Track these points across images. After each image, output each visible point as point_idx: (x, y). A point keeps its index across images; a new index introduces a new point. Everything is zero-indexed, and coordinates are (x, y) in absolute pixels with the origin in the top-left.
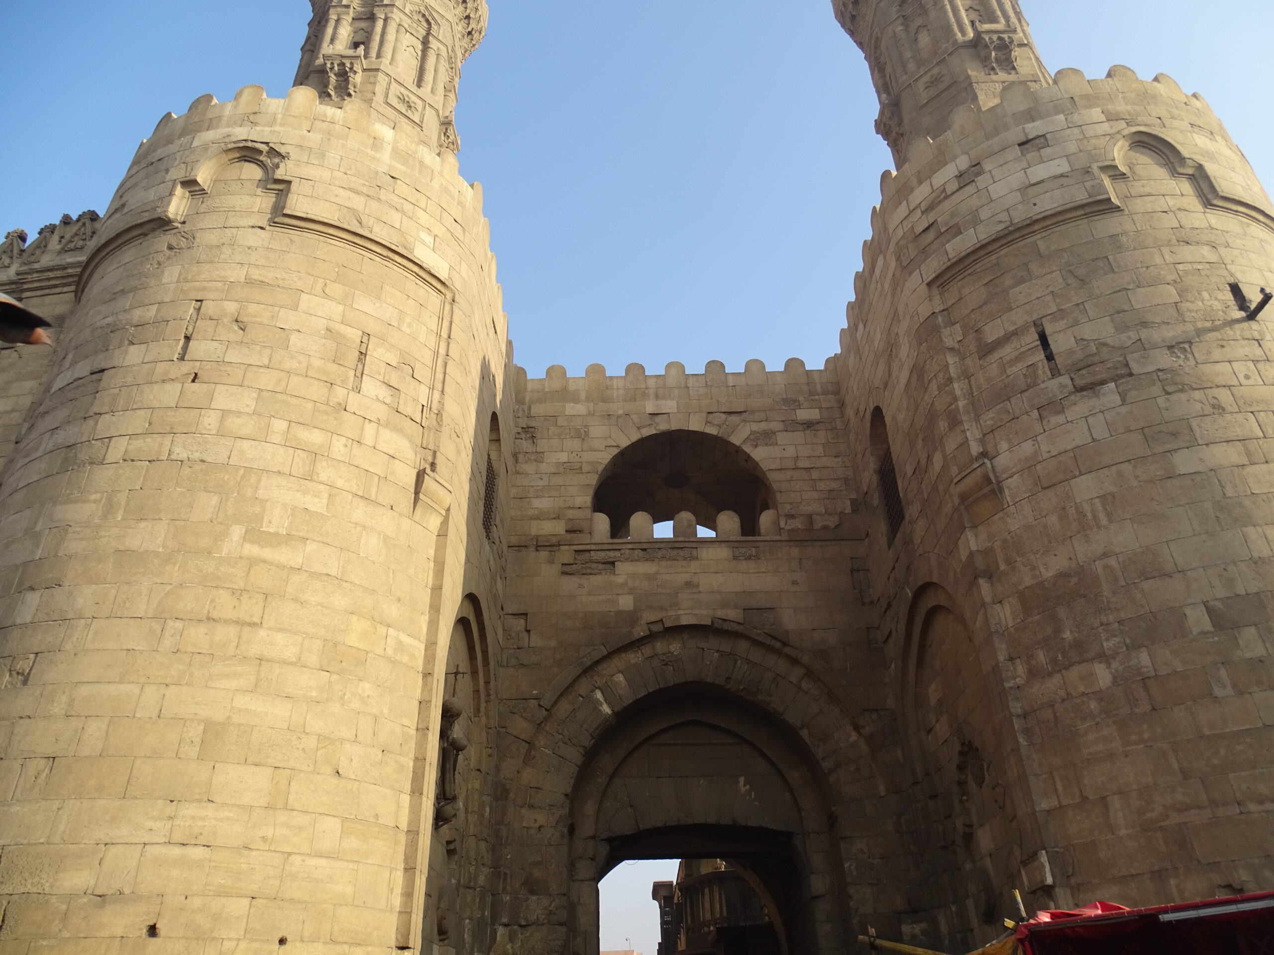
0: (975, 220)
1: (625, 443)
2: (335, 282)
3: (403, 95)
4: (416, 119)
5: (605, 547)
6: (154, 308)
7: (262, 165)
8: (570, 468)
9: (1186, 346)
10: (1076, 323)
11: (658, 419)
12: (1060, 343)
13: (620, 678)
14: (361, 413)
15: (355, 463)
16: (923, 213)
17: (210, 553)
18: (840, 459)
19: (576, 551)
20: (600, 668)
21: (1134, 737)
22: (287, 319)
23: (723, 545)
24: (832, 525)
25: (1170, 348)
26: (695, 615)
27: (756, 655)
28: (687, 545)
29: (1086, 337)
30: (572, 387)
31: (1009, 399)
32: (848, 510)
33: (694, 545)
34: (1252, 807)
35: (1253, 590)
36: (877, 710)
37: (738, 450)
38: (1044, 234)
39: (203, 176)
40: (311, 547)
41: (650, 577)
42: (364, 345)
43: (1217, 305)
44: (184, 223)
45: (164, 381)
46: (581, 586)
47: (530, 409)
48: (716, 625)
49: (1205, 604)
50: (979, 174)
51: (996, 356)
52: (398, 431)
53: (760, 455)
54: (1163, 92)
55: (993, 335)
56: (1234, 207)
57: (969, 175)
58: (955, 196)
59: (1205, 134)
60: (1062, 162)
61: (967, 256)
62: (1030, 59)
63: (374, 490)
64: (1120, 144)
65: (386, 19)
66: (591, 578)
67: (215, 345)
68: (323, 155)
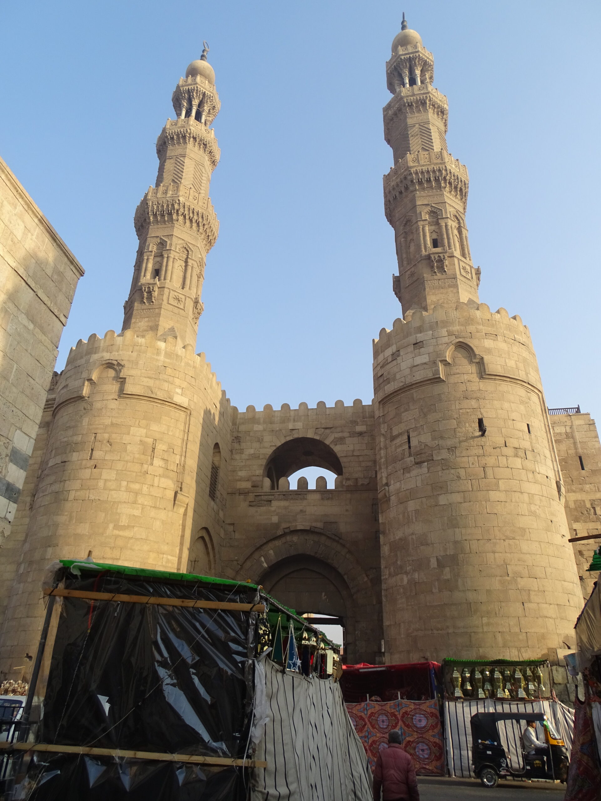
0: (394, 379)
1: (279, 444)
2: (143, 419)
3: (176, 296)
4: (182, 307)
5: (268, 494)
6: (80, 436)
7: (115, 369)
8: (254, 457)
9: (454, 449)
10: (419, 434)
11: (294, 432)
12: (414, 442)
13: (271, 552)
14: (153, 474)
15: (151, 494)
16: (381, 367)
17: (103, 534)
18: (373, 451)
19: (255, 496)
20: (263, 548)
21: (409, 603)
22: (126, 439)
23: (318, 493)
24: (366, 483)
25: (448, 449)
26: (303, 525)
27: (329, 543)
28: (302, 493)
29: (422, 441)
30: (257, 416)
31: (396, 463)
32: (374, 476)
33: (306, 493)
34: (435, 632)
35: (452, 553)
37: (328, 446)
38: (417, 390)
39: (94, 377)
40: (136, 529)
41: (286, 508)
42: (154, 445)
43: (471, 429)
44: (89, 397)
45: (85, 468)
46: (257, 512)
47: (238, 428)
48: (312, 530)
49: (437, 557)
50: (399, 356)
51: (395, 442)
52: (167, 477)
53: (337, 449)
54: (478, 316)
55: (395, 433)
56: (494, 377)
57: (395, 355)
58: (391, 363)
59: (492, 338)
60: (427, 356)
61: (391, 394)
62: (454, 264)
63: (158, 503)
64: (451, 347)
65: (168, 257)
66: (262, 508)
67: (102, 452)
68: (138, 363)
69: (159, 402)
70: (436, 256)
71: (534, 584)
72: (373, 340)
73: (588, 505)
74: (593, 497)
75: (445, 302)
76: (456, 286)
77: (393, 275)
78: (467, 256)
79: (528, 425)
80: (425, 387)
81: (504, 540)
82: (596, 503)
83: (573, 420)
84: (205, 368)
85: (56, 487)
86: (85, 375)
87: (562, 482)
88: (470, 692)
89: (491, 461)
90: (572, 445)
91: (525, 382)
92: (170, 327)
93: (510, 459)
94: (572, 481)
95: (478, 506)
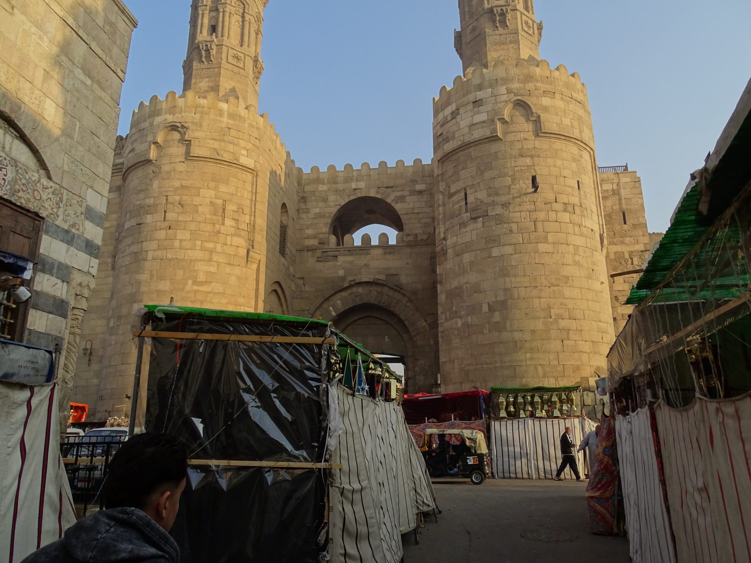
0: (453, 138)
1: (343, 203)
2: (211, 181)
3: (234, 54)
4: (241, 66)
5: (334, 250)
6: (152, 199)
7: (179, 132)
8: (320, 216)
9: (507, 204)
10: (476, 191)
11: (357, 191)
12: (471, 199)
13: (339, 302)
14: (225, 233)
15: (225, 252)
16: (440, 126)
18: (431, 208)
19: (322, 252)
20: (331, 298)
21: (463, 343)
22: (197, 200)
23: (380, 248)
24: (425, 239)
25: (502, 205)
26: (368, 278)
27: (391, 293)
28: (366, 248)
29: (478, 198)
30: (321, 177)
31: (453, 218)
32: (432, 232)
33: (369, 248)
34: (485, 366)
35: (502, 299)
36: (433, 314)
37: (390, 204)
38: (474, 148)
39: (160, 140)
40: (213, 284)
41: (351, 262)
42: (224, 205)
43: (524, 186)
44: (156, 161)
46: (324, 266)
47: (304, 189)
48: (375, 281)
49: (488, 303)
50: (458, 114)
51: (452, 199)
52: (239, 236)
53: (398, 207)
54: (537, 73)
55: (453, 190)
56: (549, 135)
57: (455, 114)
58: (450, 122)
59: (550, 96)
60: (485, 115)
61: (449, 153)
62: (517, 19)
63: (232, 261)
64: (509, 106)
65: (224, 12)
66: (328, 263)
67: (174, 214)
68: (201, 124)
69: (226, 163)
70: (499, 9)
71: (573, 325)
72: (434, 99)
73: (627, 256)
74: (632, 249)
75: (506, 59)
76: (517, 42)
77: (455, 30)
78: (530, 9)
79: (578, 182)
80: (483, 146)
81: (549, 287)
82: (634, 254)
83: (620, 178)
84: (269, 130)
85: (135, 248)
86: (150, 138)
87: (605, 235)
88: (513, 414)
89: (541, 215)
90: (617, 202)
91: (579, 140)
92: (231, 87)
93: (559, 214)
94: (615, 235)
95: (527, 257)
